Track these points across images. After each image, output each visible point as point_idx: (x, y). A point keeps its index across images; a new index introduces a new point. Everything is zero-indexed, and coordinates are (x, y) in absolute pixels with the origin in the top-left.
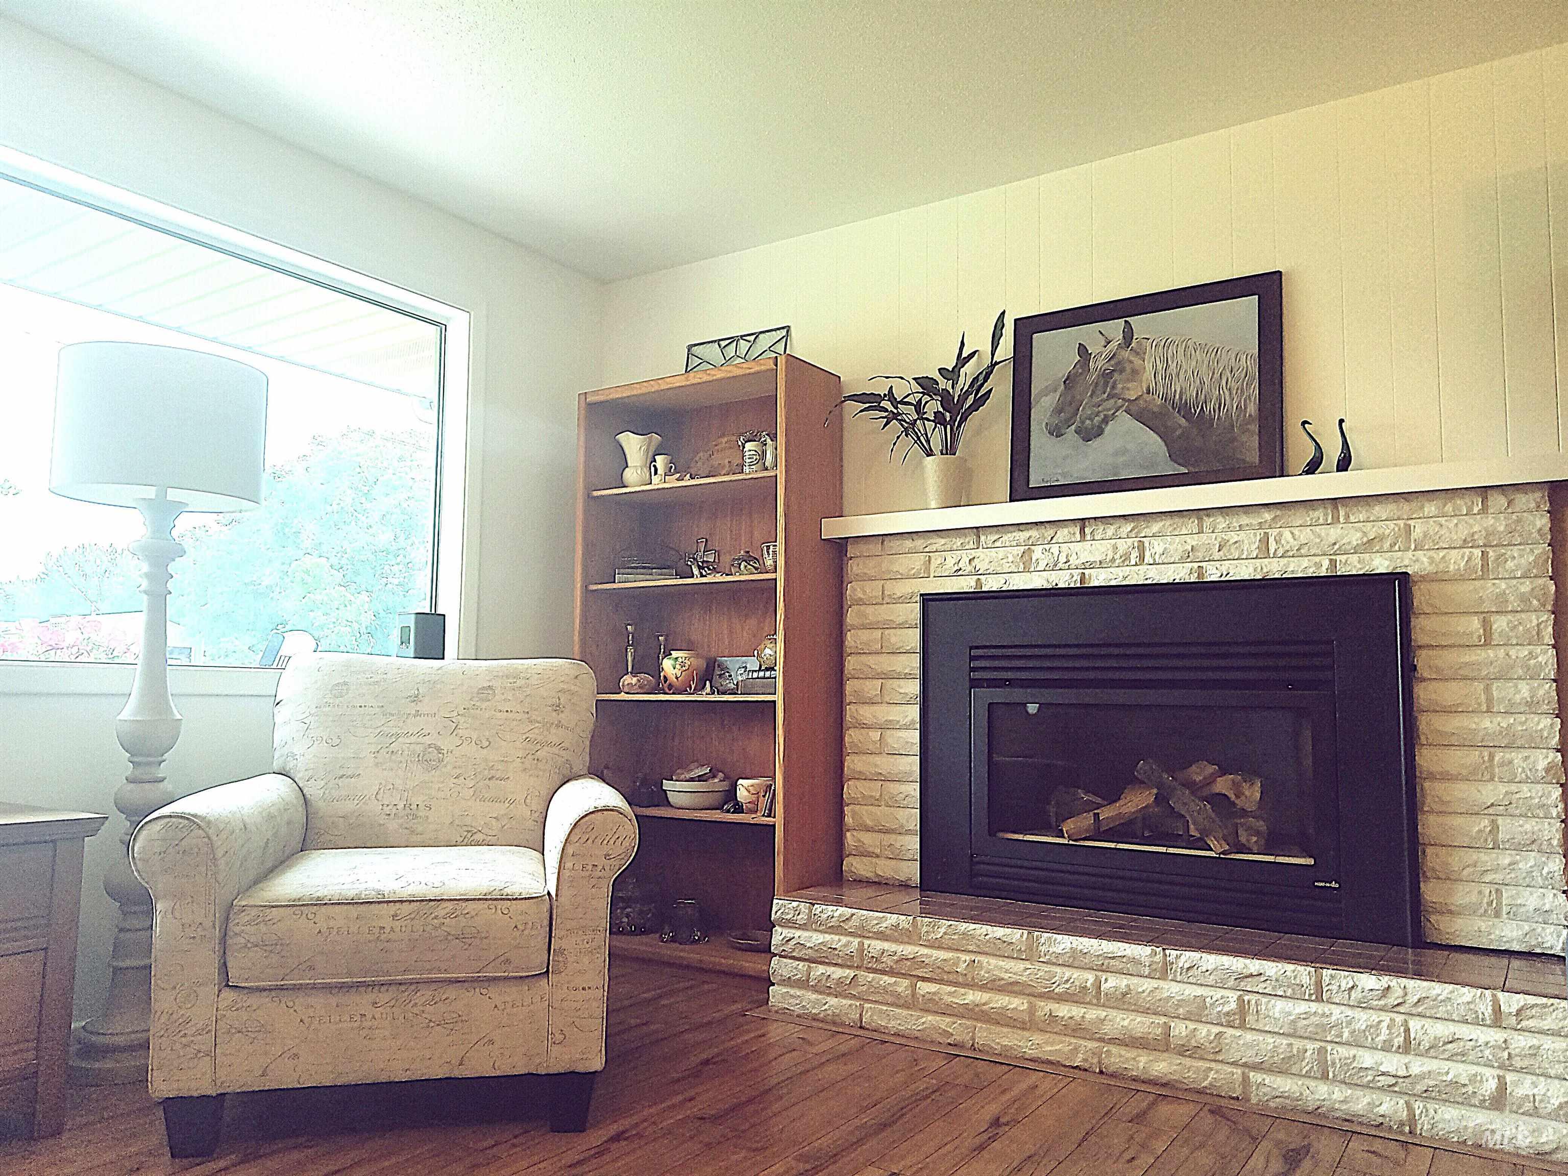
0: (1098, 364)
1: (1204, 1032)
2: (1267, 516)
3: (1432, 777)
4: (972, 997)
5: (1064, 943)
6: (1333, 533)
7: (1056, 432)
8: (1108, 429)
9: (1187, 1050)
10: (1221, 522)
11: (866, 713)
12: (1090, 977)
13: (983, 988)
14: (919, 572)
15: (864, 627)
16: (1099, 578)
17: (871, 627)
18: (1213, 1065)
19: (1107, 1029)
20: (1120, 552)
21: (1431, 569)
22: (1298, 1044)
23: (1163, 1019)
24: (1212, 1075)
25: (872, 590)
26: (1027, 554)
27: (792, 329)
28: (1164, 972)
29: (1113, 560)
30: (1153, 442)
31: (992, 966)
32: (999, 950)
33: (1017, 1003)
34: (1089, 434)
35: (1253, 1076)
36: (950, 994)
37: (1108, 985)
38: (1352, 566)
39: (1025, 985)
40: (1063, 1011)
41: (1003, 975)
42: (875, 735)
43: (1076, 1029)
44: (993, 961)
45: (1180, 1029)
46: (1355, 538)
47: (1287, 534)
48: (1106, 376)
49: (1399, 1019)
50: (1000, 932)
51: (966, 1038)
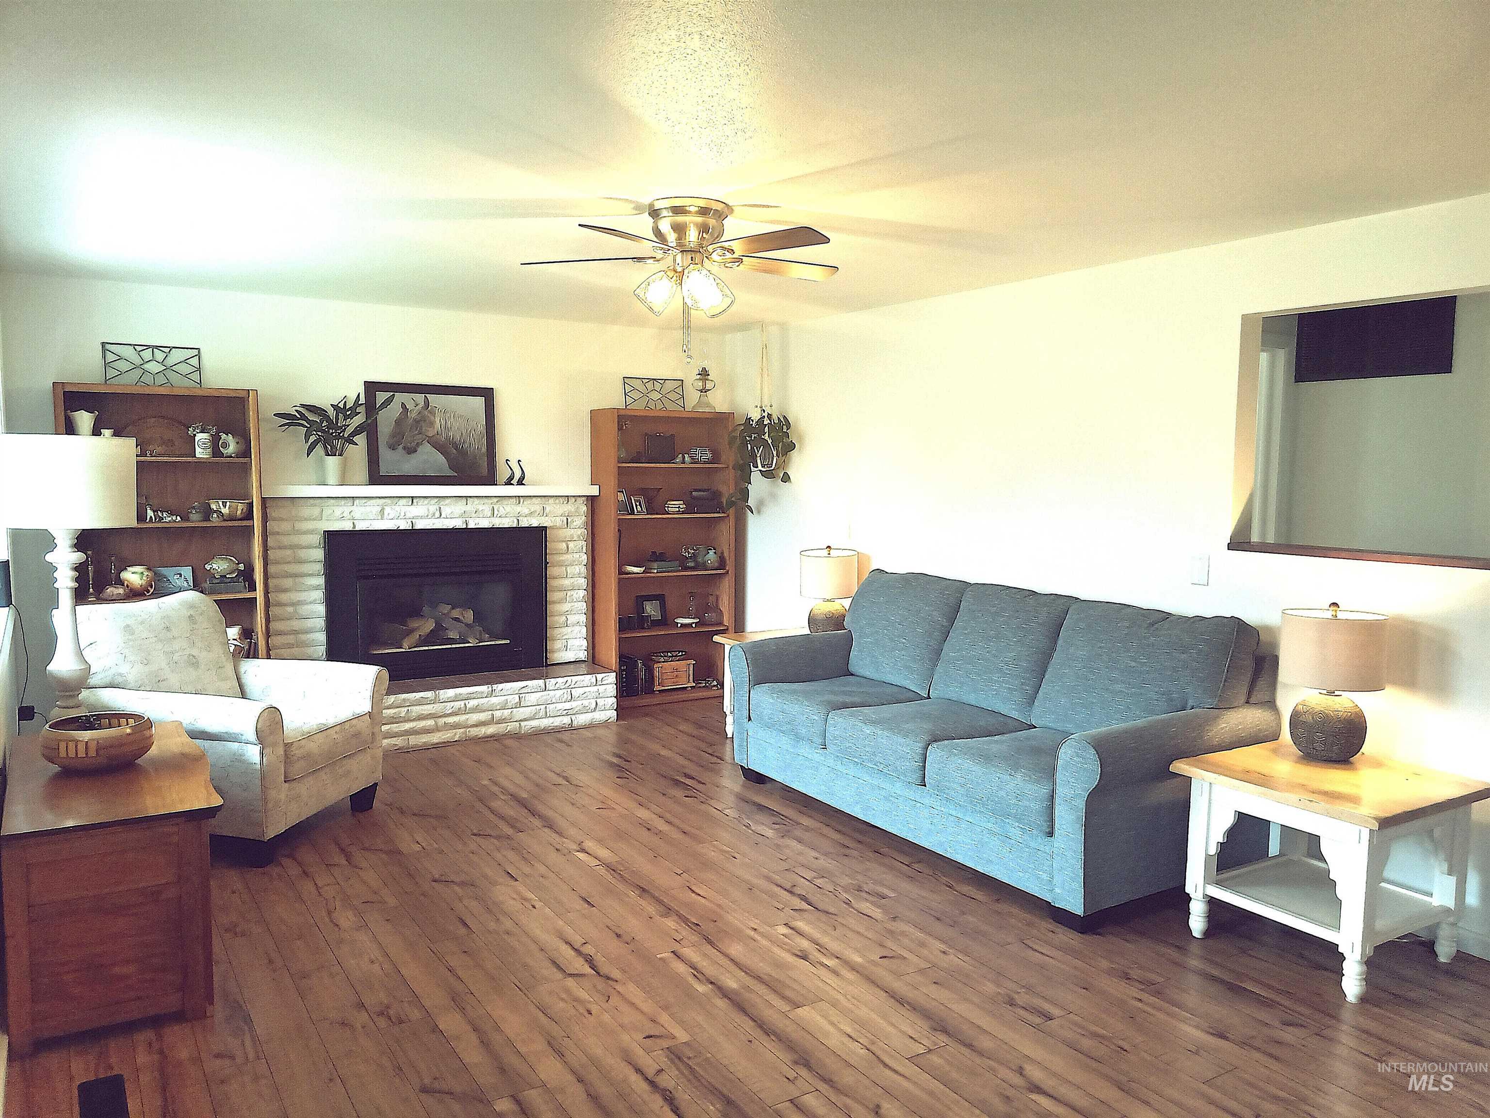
0: (413, 415)
1: (506, 713)
2: (495, 500)
3: (554, 602)
4: (407, 726)
5: (451, 693)
6: (518, 509)
7: (392, 447)
8: (419, 450)
9: (499, 722)
10: (476, 501)
11: (284, 597)
12: (462, 703)
13: (414, 720)
14: (317, 517)
15: (280, 548)
16: (420, 525)
17: (285, 548)
18: (509, 724)
19: (470, 723)
20: (431, 512)
21: (552, 525)
22: (538, 707)
23: (491, 712)
24: (509, 728)
25: (285, 526)
26: (382, 511)
27: (201, 350)
28: (491, 694)
29: (428, 516)
30: (441, 458)
31: (417, 710)
32: (419, 703)
33: (430, 723)
34: (411, 451)
35: (523, 724)
36: (396, 727)
37: (470, 704)
38: (524, 523)
39: (434, 714)
40: (451, 720)
41: (423, 712)
42: (290, 609)
43: (456, 726)
44: (418, 707)
45: (498, 714)
46: (526, 511)
47: (501, 508)
48: (417, 422)
49: (569, 690)
50: (422, 694)
51: (404, 744)
